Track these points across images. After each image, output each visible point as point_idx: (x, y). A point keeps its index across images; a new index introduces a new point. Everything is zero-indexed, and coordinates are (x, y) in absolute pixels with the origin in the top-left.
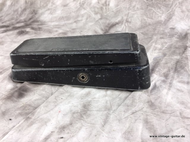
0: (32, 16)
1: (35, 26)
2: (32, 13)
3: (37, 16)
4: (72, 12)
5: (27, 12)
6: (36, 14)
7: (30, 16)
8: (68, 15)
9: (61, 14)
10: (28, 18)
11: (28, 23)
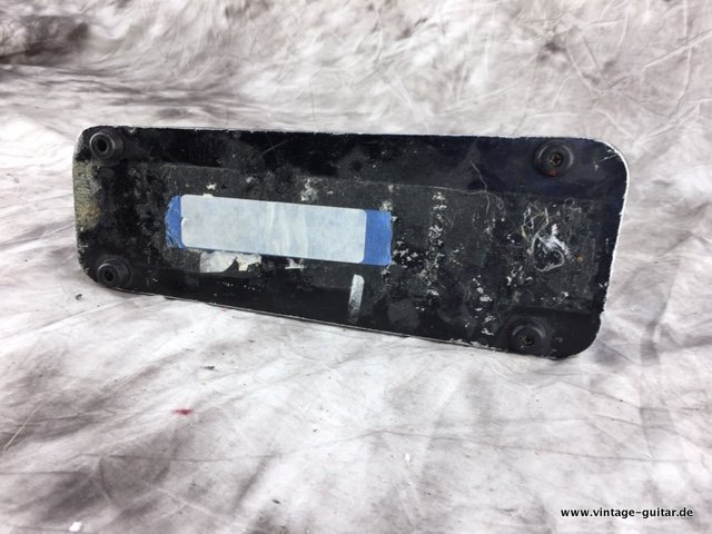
0: (219, 79)
1: (217, 106)
2: (221, 71)
3: (233, 82)
4: (346, 84)
5: (207, 66)
6: (231, 74)
7: (213, 78)
8: (331, 90)
9: (310, 85)
10: (205, 84)
11: (202, 94)
